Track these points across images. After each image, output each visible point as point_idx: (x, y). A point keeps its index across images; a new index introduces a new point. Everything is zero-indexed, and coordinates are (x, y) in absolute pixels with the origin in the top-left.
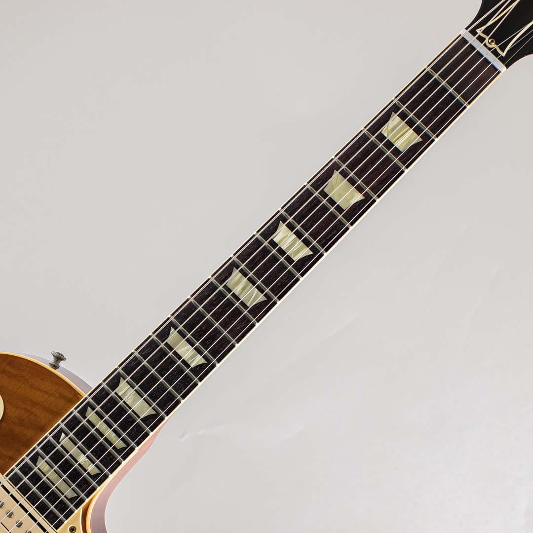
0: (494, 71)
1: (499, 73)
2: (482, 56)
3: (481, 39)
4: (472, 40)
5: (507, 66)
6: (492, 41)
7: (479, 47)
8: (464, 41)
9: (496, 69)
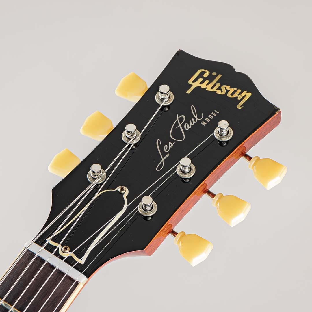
0: (71, 283)
1: (77, 284)
2: (54, 268)
3: (50, 249)
4: (40, 251)
5: (88, 275)
6: (66, 249)
7: (49, 258)
8: (29, 255)
9: (73, 280)
